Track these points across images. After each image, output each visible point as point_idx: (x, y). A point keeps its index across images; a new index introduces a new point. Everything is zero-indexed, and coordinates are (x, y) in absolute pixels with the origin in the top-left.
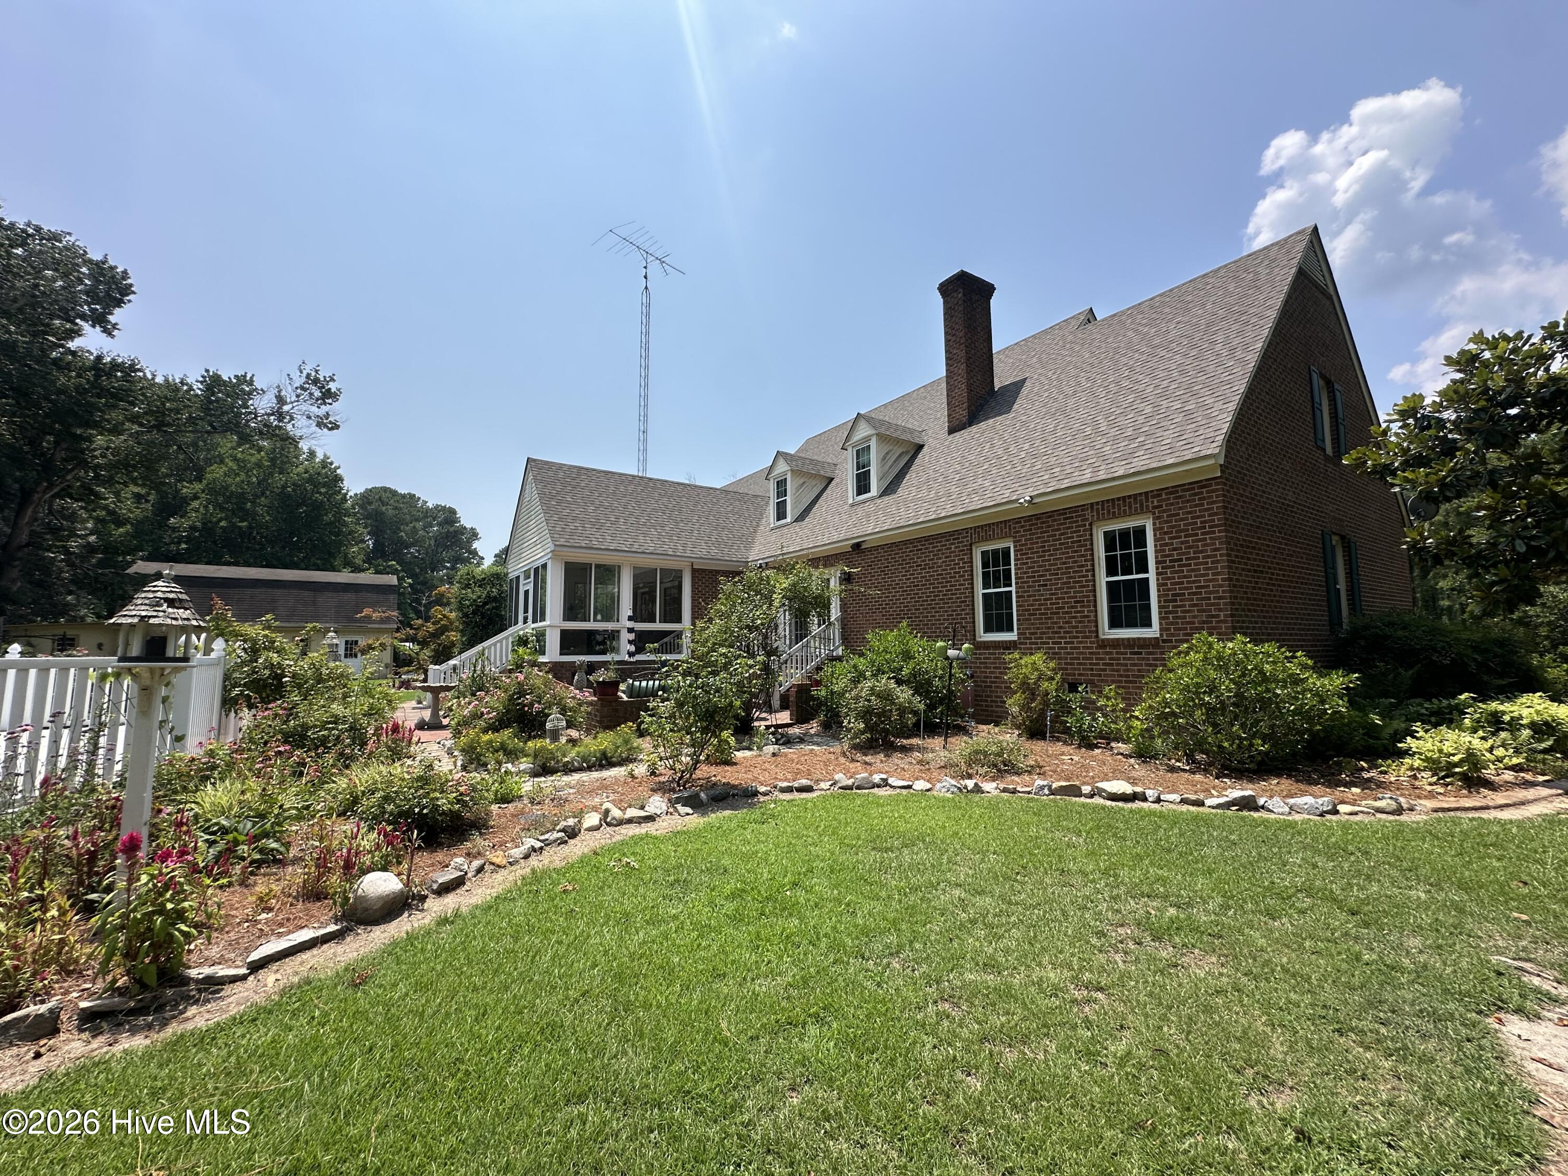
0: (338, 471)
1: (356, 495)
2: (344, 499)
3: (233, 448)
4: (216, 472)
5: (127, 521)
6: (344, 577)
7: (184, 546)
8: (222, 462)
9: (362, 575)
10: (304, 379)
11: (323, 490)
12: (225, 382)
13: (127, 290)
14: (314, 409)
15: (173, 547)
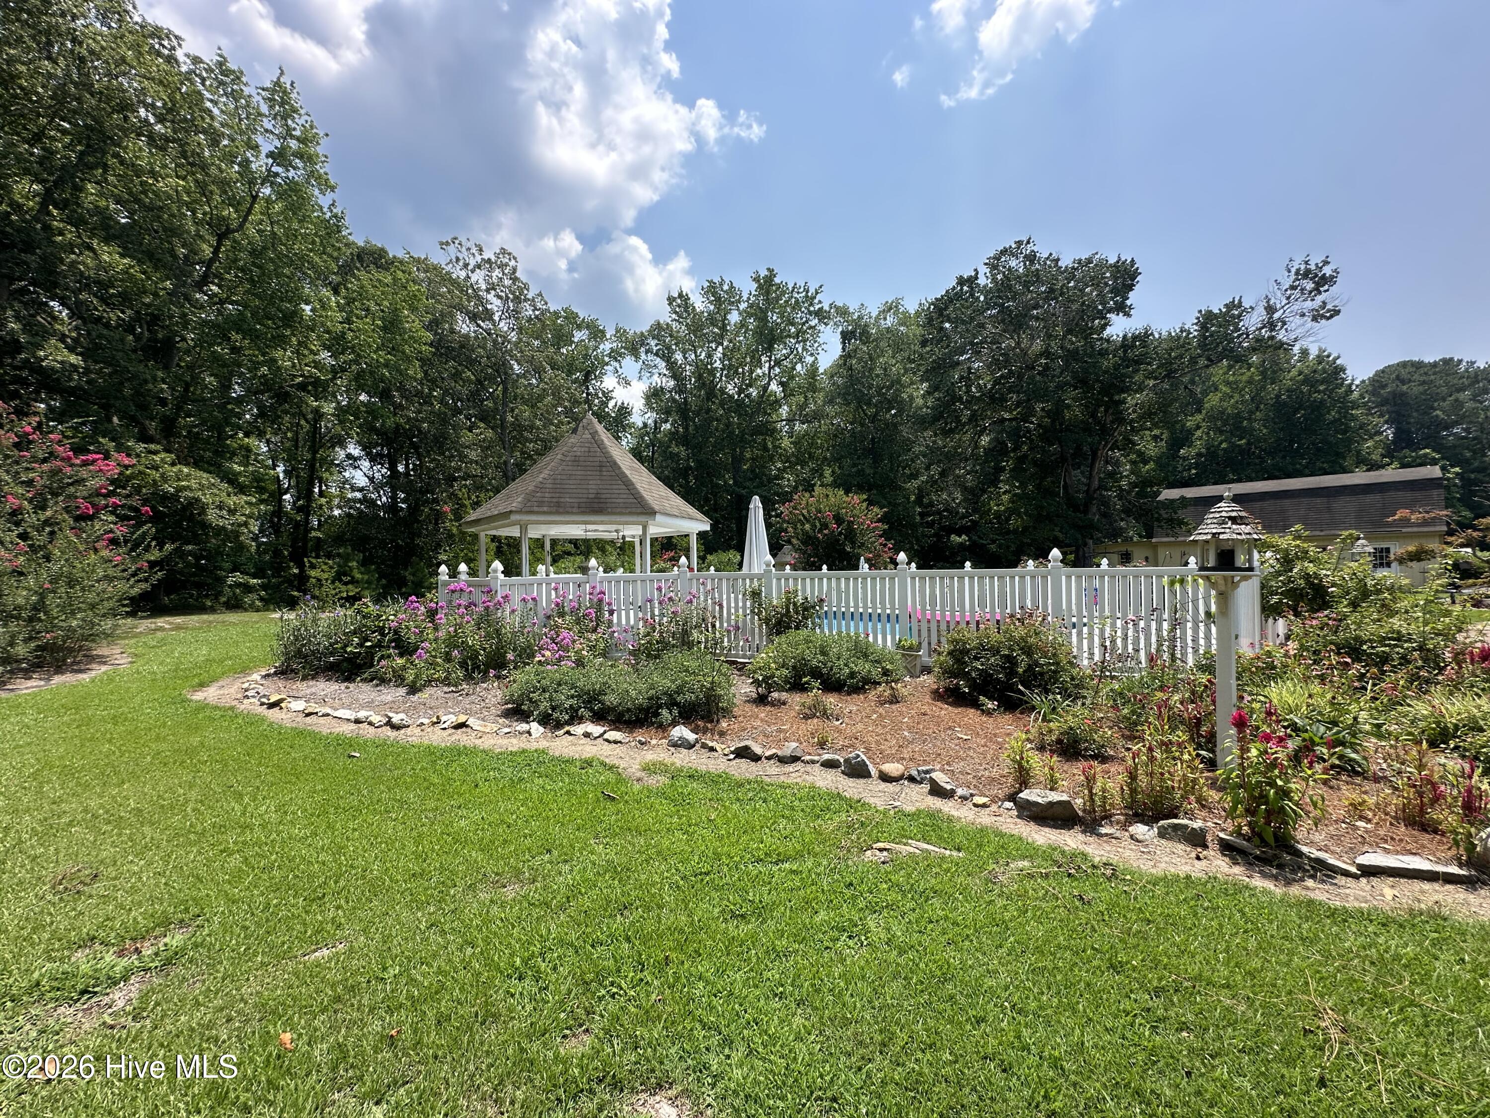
0: (1338, 362)
1: (1363, 382)
2: (1350, 391)
3: (1225, 374)
4: (1213, 400)
5: (1151, 458)
6: (1359, 477)
7: (1194, 471)
8: (1216, 389)
9: (1383, 472)
10: (1293, 277)
11: (1321, 388)
12: (1215, 315)
13: (1136, 273)
14: (1309, 304)
15: (1185, 474)
